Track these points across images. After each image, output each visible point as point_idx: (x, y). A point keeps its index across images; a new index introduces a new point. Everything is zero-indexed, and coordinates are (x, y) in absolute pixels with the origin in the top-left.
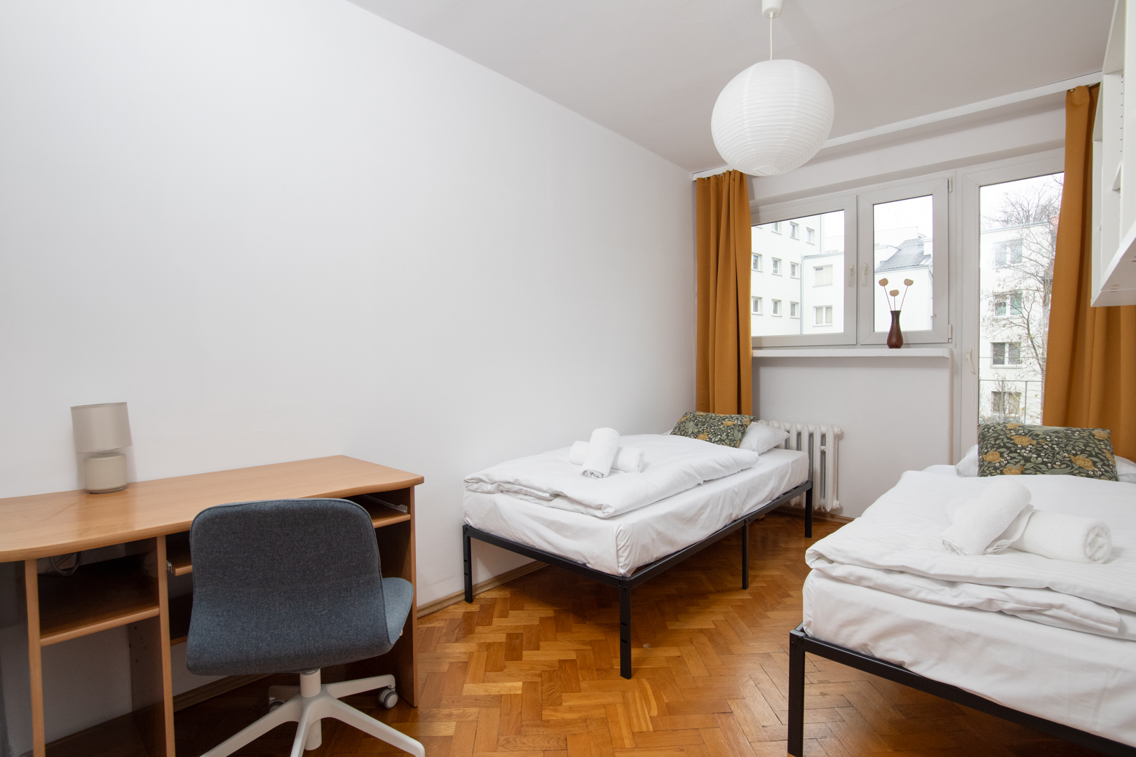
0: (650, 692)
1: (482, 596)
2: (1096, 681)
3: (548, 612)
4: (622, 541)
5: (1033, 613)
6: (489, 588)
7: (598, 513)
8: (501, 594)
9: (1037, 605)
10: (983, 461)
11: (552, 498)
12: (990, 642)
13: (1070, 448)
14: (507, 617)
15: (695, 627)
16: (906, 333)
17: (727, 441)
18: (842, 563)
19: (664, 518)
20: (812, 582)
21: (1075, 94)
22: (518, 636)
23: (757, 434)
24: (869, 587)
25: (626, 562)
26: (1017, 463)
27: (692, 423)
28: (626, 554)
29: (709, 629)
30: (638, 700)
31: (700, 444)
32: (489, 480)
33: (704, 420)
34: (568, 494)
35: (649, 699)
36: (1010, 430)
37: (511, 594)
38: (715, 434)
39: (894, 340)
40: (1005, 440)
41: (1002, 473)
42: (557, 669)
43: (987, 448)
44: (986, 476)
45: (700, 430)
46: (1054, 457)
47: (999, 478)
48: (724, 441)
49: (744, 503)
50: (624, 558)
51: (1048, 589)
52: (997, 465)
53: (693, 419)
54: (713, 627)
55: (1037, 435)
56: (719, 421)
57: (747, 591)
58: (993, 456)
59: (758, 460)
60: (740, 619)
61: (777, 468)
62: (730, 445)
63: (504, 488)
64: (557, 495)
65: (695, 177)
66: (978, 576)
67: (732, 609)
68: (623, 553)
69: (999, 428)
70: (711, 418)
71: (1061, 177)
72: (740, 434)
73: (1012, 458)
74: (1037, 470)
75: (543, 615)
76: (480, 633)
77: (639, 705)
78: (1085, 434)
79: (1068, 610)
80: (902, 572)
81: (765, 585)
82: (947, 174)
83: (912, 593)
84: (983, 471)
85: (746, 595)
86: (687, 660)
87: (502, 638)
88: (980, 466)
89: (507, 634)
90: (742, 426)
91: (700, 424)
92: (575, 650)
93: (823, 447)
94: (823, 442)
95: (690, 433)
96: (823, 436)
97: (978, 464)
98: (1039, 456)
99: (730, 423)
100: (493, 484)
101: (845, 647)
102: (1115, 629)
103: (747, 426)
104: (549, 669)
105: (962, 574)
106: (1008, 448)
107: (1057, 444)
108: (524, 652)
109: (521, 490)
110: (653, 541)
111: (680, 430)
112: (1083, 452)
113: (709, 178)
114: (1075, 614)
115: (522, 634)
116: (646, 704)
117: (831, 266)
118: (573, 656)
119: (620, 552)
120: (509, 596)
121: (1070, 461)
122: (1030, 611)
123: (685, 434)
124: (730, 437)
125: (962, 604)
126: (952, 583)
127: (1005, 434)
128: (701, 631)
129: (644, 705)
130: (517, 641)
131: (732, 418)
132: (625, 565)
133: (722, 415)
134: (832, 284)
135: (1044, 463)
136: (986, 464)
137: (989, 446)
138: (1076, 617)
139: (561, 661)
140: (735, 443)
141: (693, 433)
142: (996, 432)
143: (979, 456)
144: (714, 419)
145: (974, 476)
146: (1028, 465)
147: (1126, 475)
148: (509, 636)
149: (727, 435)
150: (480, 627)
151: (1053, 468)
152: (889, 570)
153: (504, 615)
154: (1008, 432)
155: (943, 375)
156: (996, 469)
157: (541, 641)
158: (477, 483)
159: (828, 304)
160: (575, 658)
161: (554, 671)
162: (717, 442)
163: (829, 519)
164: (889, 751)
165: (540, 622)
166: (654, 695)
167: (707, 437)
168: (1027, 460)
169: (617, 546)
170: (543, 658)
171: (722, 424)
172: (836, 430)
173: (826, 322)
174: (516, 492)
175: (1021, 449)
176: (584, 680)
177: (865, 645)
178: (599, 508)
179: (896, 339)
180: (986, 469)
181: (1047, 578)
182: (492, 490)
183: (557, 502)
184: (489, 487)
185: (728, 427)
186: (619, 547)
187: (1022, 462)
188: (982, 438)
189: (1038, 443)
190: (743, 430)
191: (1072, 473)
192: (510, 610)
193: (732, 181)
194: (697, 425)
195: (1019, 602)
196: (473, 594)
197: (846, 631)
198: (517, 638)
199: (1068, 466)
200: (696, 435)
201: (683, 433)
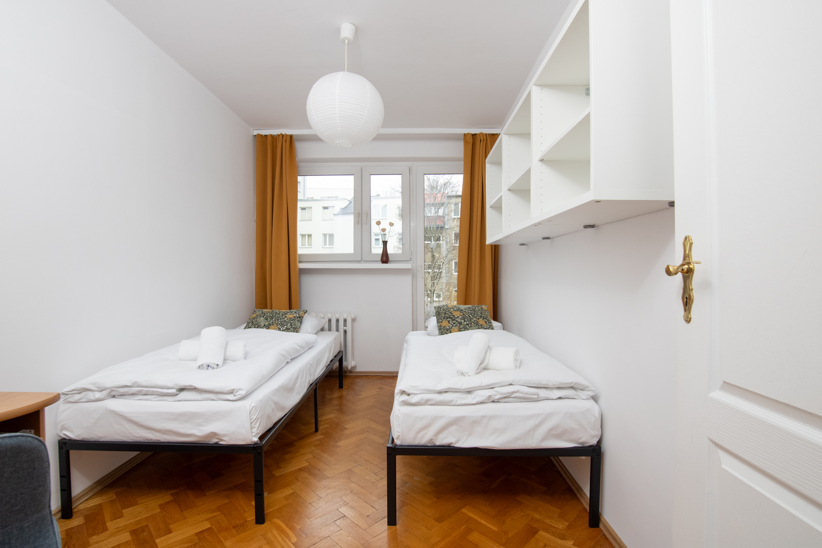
0: (284, 526)
1: (81, 507)
2: (532, 423)
3: (166, 497)
4: (255, 415)
5: (506, 398)
6: (87, 497)
7: (231, 397)
8: (104, 498)
9: (509, 393)
10: (441, 326)
11: (178, 393)
12: (491, 418)
13: (476, 316)
14: (123, 517)
15: (295, 469)
16: (392, 254)
17: (291, 329)
18: (416, 394)
19: (277, 391)
20: (399, 410)
21: (467, 136)
22: (143, 529)
23: (309, 323)
24: (432, 405)
25: (258, 431)
26: (456, 325)
27: (262, 318)
28: (257, 425)
29: (305, 466)
30: (278, 536)
31: (273, 333)
32: (98, 387)
33: (271, 315)
34: (198, 386)
35: (285, 532)
36: (450, 308)
37: (116, 495)
38: (283, 325)
39: (384, 259)
40: (449, 314)
41: (451, 332)
42: (197, 541)
43: (441, 319)
44: (444, 334)
45: (270, 323)
46: (471, 321)
47: (449, 335)
48: (289, 329)
49: (315, 371)
50: (256, 428)
51: (511, 384)
52: (448, 328)
53: (263, 315)
54: (308, 464)
55: (462, 310)
56: (283, 315)
57: (318, 433)
58: (445, 323)
59: (317, 340)
60: (323, 454)
61: (328, 344)
62: (294, 332)
63: (114, 394)
64: (182, 390)
65: (255, 133)
66: (483, 385)
67: (314, 448)
68: (255, 424)
69: (445, 308)
70: (276, 313)
71: (462, 176)
72: (299, 323)
73: (454, 323)
74: (465, 329)
75: (162, 502)
76: (98, 542)
77: (280, 539)
78: (480, 308)
79: (520, 392)
80: (446, 392)
81: (328, 426)
82: (409, 164)
83: (454, 403)
84: (442, 332)
85: (318, 436)
86: (300, 493)
87: (126, 537)
88: (440, 329)
89: (130, 531)
90: (300, 317)
91: (269, 318)
92: (207, 520)
93: (345, 328)
94: (345, 325)
95: (262, 325)
96: (345, 321)
97: (437, 328)
98: (465, 321)
99: (291, 316)
100: (101, 391)
101: (419, 445)
102: (536, 396)
103: (303, 317)
104: (190, 545)
105: (476, 385)
106: (451, 318)
107: (471, 314)
108: (157, 541)
109: (140, 391)
110: (273, 410)
111: (252, 323)
112: (481, 317)
113: (266, 136)
114: (522, 393)
115: (147, 525)
116: (285, 536)
117: (311, 208)
118: (207, 525)
119: (253, 424)
120: (115, 497)
121: (477, 322)
122: (505, 398)
123: (258, 326)
124: (293, 326)
125: (478, 402)
126: (469, 392)
127: (449, 311)
128: (301, 470)
129: (284, 537)
130: (145, 534)
131: (292, 312)
132: (257, 434)
133: (284, 311)
134: (311, 220)
135: (467, 324)
136: (442, 328)
137: (442, 318)
138: (523, 395)
139: (197, 534)
140: (296, 330)
141: (265, 325)
142: (444, 310)
143: (438, 324)
144: (279, 314)
145: (436, 336)
146: (461, 326)
147: (496, 327)
148: (134, 532)
149: (291, 325)
150: (95, 537)
151: (471, 326)
152: (440, 392)
153: (117, 516)
154: (449, 309)
155: (408, 279)
156: (447, 330)
157: (170, 524)
158: (80, 393)
159: (309, 233)
160: (210, 526)
161: (195, 544)
162: (285, 330)
163: (349, 374)
164: (435, 500)
165: (161, 509)
166: (288, 527)
167: (276, 327)
168: (460, 323)
169: (251, 420)
170: (179, 538)
171: (286, 317)
172: (353, 316)
173: (308, 245)
174: (133, 394)
175: (457, 318)
176: (226, 540)
177: (431, 440)
178: (231, 392)
179: (385, 258)
180: (443, 331)
181: (510, 379)
182: (102, 397)
183: (183, 395)
184: (98, 395)
185: (290, 319)
186: (252, 421)
187: (459, 325)
188: (438, 314)
189: (463, 314)
190: (300, 319)
191: (479, 328)
192: (123, 509)
193: (284, 141)
194: (267, 319)
195: (501, 394)
196: (73, 507)
197: (420, 435)
198: (143, 531)
199: (477, 325)
200: (268, 327)
201: (256, 326)
